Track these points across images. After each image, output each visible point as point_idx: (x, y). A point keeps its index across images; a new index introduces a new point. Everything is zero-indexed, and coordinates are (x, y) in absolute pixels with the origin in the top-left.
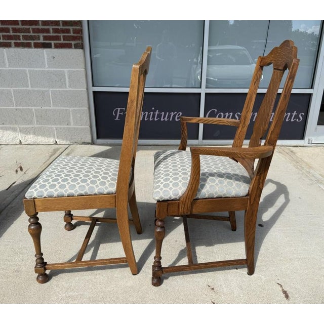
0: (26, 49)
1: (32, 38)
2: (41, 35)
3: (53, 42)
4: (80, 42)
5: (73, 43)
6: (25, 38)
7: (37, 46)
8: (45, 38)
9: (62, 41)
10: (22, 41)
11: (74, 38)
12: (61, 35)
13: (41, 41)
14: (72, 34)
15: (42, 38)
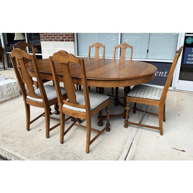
0: (57, 42)
1: (58, 38)
2: (61, 37)
3: (64, 39)
4: (73, 39)
5: (71, 39)
6: (57, 38)
7: (60, 40)
8: (62, 38)
9: (67, 39)
10: (56, 39)
11: (71, 38)
12: (67, 37)
13: (61, 39)
14: (70, 36)
15: (61, 38)
